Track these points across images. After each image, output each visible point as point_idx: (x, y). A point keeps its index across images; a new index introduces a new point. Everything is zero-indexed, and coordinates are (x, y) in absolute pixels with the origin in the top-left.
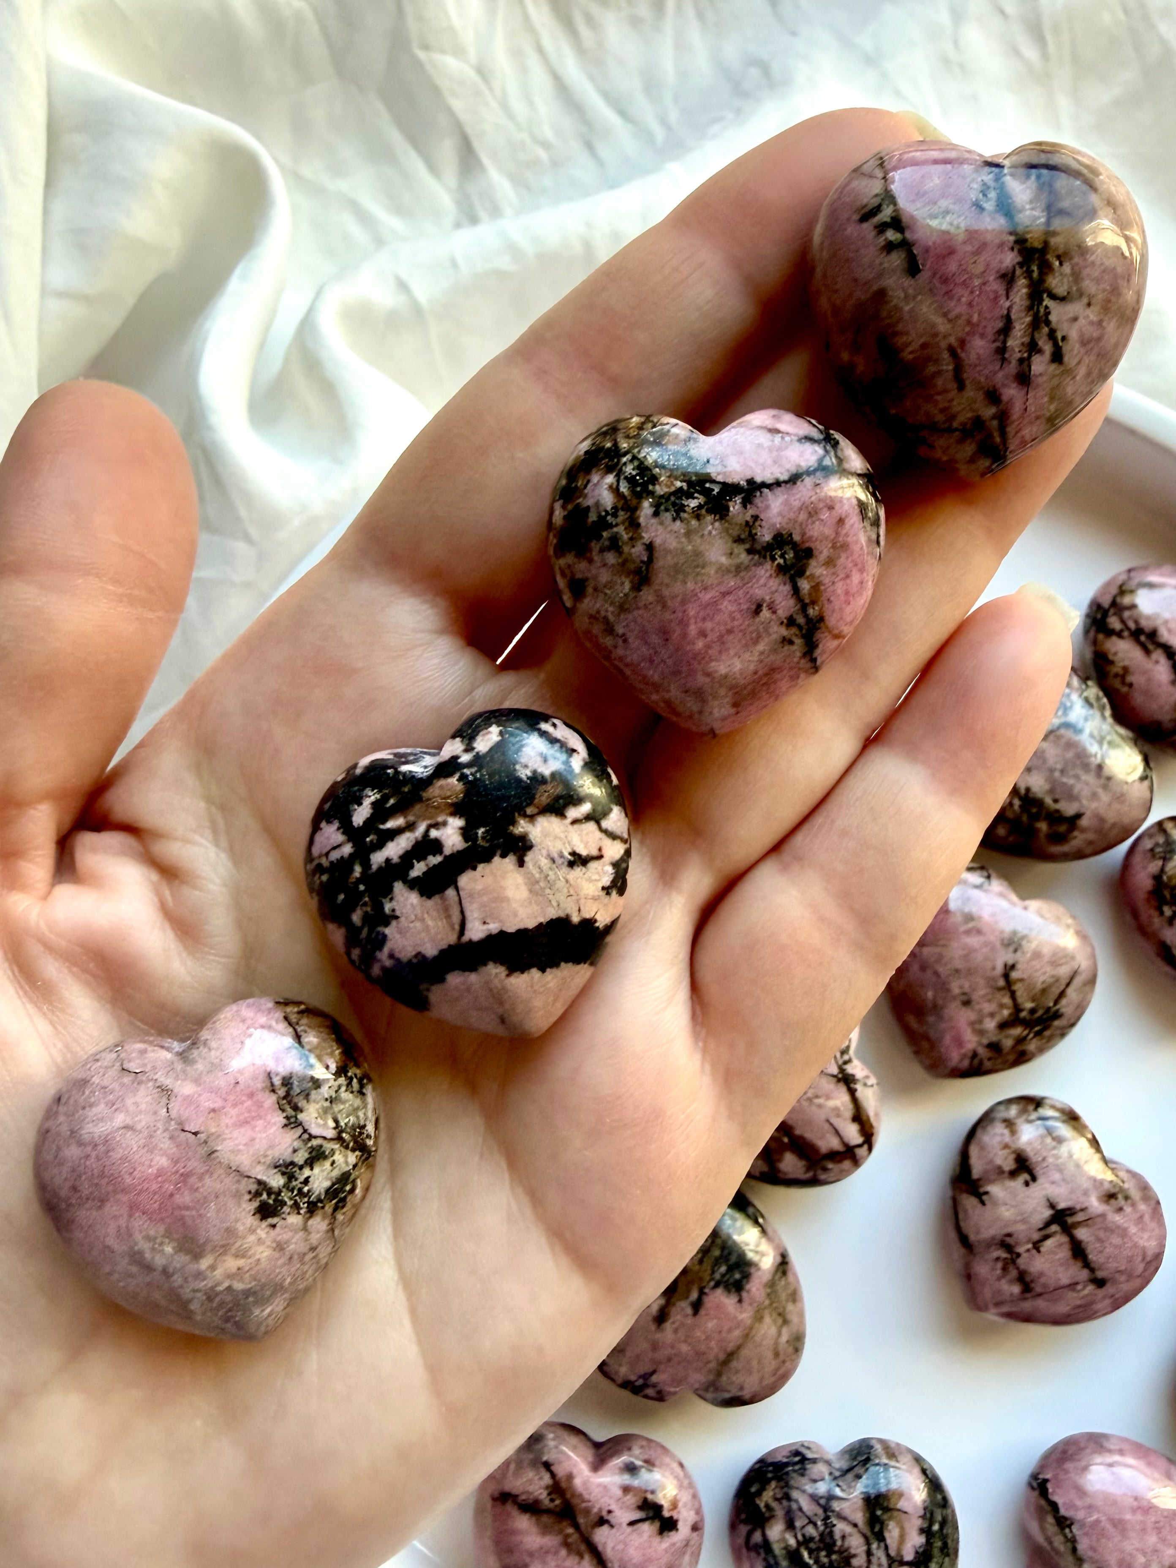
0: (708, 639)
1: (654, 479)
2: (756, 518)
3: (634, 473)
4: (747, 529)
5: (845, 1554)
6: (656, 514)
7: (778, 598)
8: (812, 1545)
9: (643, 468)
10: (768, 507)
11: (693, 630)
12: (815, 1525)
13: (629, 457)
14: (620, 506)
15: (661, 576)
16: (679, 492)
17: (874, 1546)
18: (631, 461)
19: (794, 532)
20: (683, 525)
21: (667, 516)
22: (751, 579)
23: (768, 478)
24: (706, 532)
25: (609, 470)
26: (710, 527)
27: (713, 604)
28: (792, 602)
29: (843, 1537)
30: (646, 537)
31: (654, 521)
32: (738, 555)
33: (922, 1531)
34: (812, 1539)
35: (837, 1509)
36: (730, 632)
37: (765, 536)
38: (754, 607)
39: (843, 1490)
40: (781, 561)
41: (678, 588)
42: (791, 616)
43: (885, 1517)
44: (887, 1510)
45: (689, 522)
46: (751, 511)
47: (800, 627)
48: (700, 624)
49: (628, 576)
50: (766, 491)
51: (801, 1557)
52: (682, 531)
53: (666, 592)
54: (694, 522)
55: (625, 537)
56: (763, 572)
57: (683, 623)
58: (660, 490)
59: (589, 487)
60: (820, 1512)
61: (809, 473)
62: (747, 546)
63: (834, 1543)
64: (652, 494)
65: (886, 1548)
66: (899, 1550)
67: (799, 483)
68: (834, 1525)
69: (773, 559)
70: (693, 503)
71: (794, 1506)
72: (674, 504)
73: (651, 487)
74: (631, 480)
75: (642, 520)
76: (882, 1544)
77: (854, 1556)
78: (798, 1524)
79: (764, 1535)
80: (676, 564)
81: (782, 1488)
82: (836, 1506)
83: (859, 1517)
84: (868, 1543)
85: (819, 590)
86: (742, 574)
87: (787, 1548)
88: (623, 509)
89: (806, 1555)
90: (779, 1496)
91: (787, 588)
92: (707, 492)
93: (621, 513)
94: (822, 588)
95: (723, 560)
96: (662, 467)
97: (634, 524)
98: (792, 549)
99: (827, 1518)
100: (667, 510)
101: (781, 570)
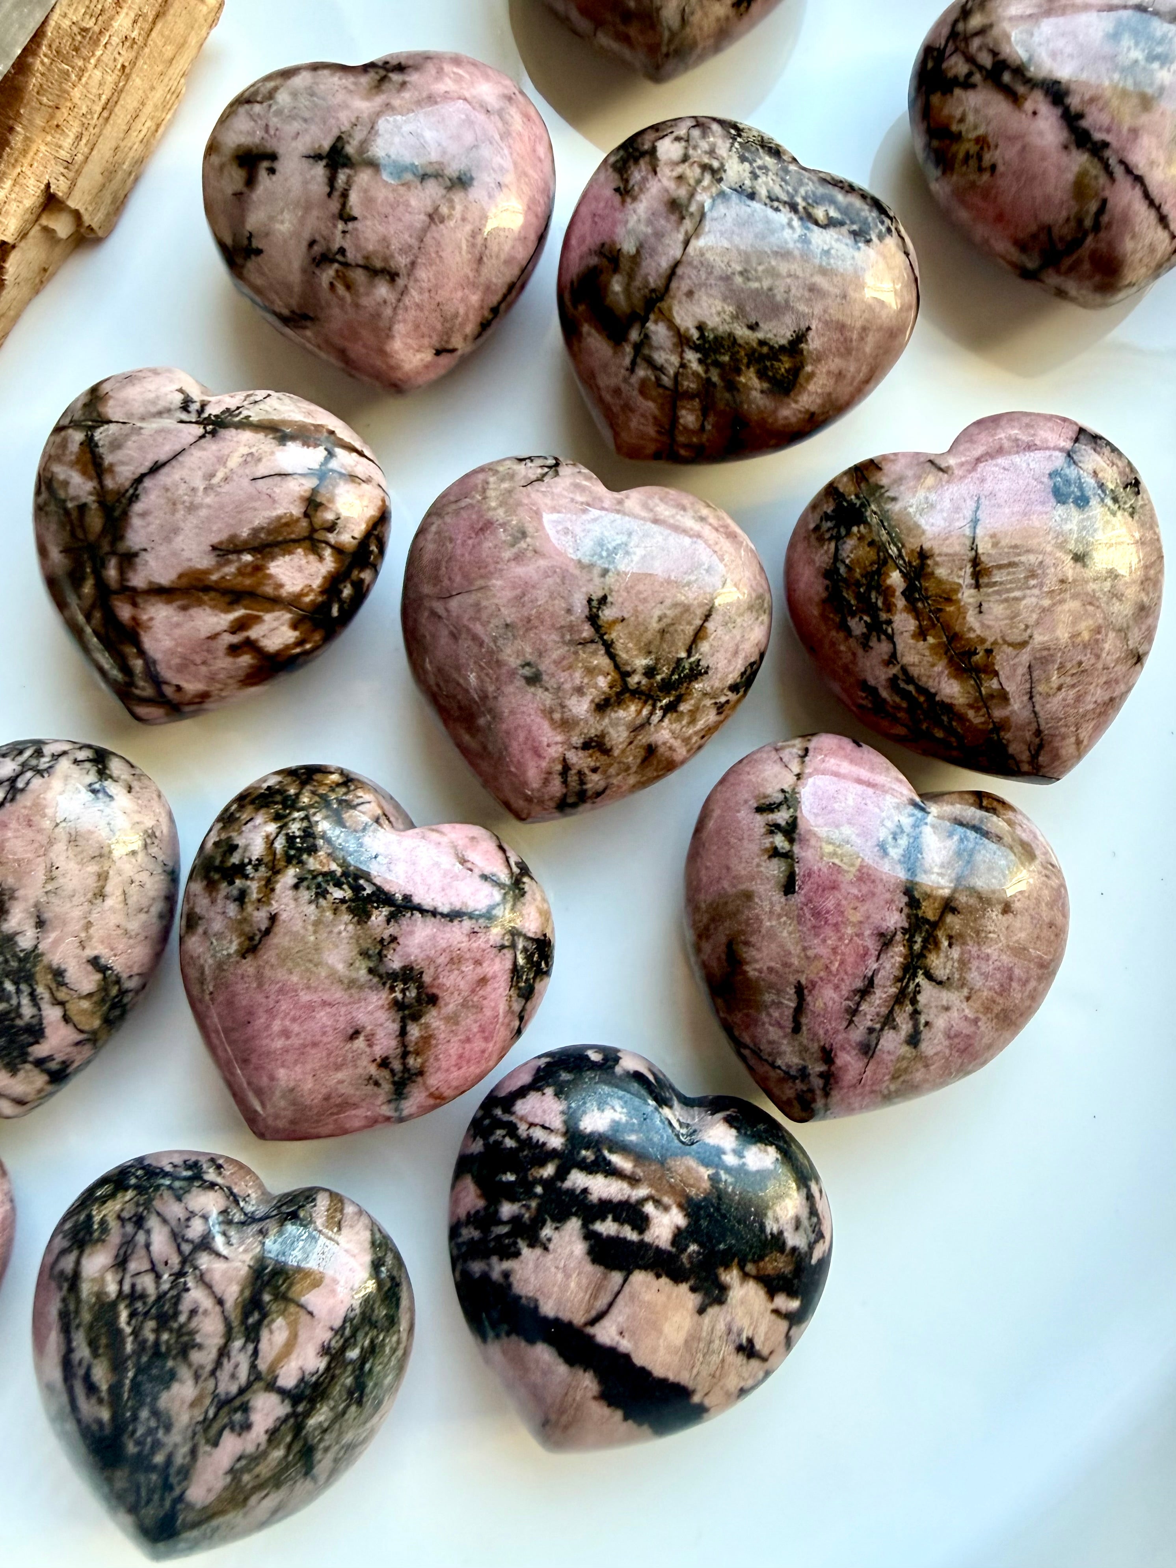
0: (288, 1042)
1: (312, 850)
2: (394, 939)
3: (297, 833)
4: (379, 947)
5: (185, 1338)
6: (296, 887)
7: (380, 1034)
8: (139, 1305)
9: (308, 833)
10: (412, 933)
11: (277, 1026)
12: (158, 1277)
13: (302, 814)
14: (266, 860)
15: (269, 954)
16: (329, 876)
17: (238, 1344)
18: (302, 819)
19: (426, 971)
20: (316, 912)
21: (305, 895)
22: (359, 1001)
23: (427, 904)
24: (336, 930)
25: (277, 817)
26: (342, 927)
27: (310, 1007)
28: (394, 1043)
29: (193, 1312)
30: (275, 907)
31: (290, 893)
32: (359, 969)
33: (325, 1350)
34: (143, 1296)
35: (203, 1267)
36: (315, 1045)
37: (395, 962)
38: (351, 1031)
39: (229, 1243)
40: (399, 996)
41: (281, 974)
42: (387, 1058)
43: (274, 1307)
44: (283, 1298)
45: (324, 911)
46: (392, 930)
47: (392, 1072)
48: (287, 1023)
49: (239, 936)
50: (418, 915)
51: (117, 1316)
52: (313, 918)
53: (267, 972)
54: (329, 914)
55: (255, 896)
56: (375, 998)
57: (271, 1012)
58: (312, 863)
59: (250, 825)
60: (175, 1261)
61: (471, 916)
62: (371, 965)
63: (176, 1314)
64: (301, 863)
65: (256, 1353)
66: (273, 1368)
67: (456, 922)
68: (188, 1290)
69: (392, 989)
70: (338, 894)
71: (141, 1238)
72: (319, 886)
73: (305, 857)
74: (290, 839)
75: (278, 887)
76: (251, 1347)
77: (200, 1347)
78: (133, 1266)
79: (78, 1263)
80: (289, 949)
81: (138, 1205)
82: (204, 1261)
83: (232, 1293)
84: (229, 1336)
85: (429, 1044)
86: (353, 991)
87: (100, 1295)
88: (266, 865)
89: (124, 1315)
90: (126, 1215)
91: (394, 1027)
92: (357, 889)
93: (262, 869)
94: (434, 1042)
95: (340, 967)
96: (328, 841)
97: (269, 886)
98: (418, 988)
99: (181, 1274)
100: (308, 888)
101: (398, 1005)
